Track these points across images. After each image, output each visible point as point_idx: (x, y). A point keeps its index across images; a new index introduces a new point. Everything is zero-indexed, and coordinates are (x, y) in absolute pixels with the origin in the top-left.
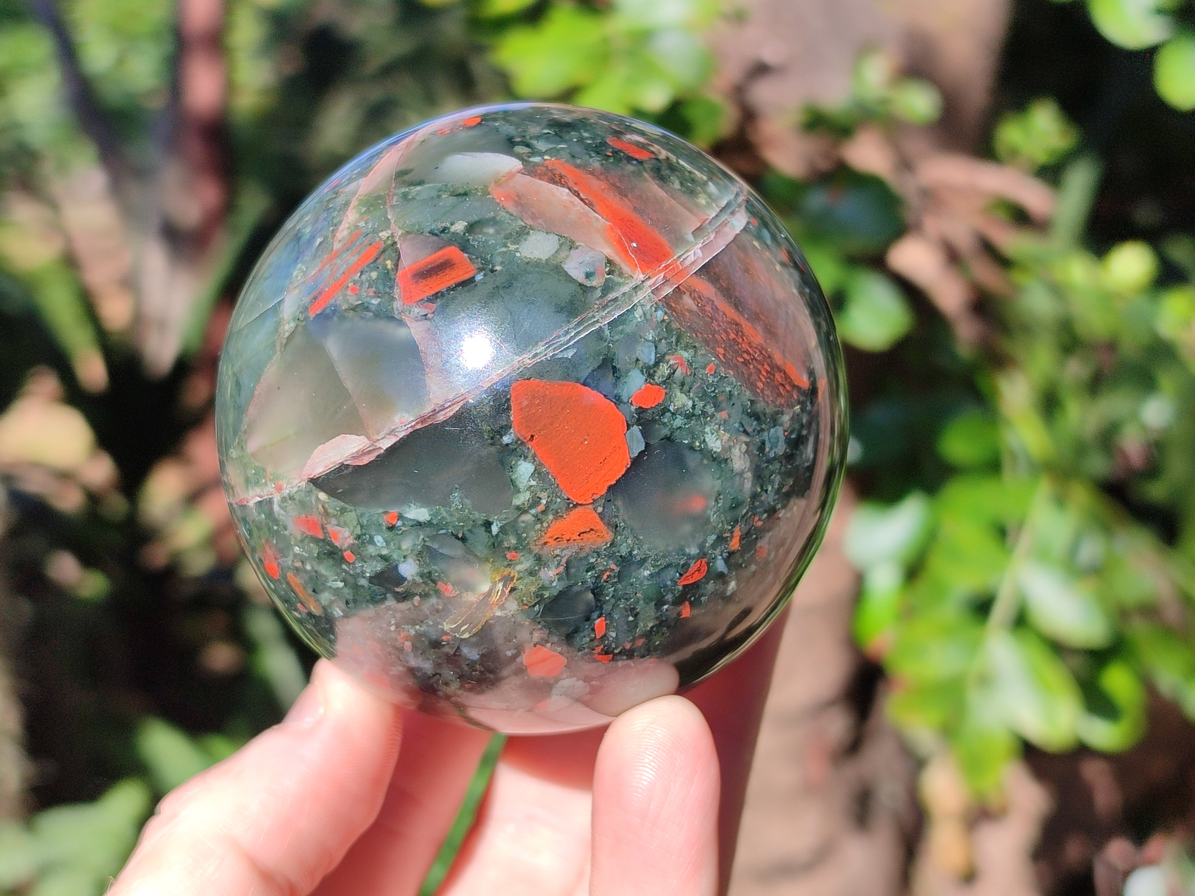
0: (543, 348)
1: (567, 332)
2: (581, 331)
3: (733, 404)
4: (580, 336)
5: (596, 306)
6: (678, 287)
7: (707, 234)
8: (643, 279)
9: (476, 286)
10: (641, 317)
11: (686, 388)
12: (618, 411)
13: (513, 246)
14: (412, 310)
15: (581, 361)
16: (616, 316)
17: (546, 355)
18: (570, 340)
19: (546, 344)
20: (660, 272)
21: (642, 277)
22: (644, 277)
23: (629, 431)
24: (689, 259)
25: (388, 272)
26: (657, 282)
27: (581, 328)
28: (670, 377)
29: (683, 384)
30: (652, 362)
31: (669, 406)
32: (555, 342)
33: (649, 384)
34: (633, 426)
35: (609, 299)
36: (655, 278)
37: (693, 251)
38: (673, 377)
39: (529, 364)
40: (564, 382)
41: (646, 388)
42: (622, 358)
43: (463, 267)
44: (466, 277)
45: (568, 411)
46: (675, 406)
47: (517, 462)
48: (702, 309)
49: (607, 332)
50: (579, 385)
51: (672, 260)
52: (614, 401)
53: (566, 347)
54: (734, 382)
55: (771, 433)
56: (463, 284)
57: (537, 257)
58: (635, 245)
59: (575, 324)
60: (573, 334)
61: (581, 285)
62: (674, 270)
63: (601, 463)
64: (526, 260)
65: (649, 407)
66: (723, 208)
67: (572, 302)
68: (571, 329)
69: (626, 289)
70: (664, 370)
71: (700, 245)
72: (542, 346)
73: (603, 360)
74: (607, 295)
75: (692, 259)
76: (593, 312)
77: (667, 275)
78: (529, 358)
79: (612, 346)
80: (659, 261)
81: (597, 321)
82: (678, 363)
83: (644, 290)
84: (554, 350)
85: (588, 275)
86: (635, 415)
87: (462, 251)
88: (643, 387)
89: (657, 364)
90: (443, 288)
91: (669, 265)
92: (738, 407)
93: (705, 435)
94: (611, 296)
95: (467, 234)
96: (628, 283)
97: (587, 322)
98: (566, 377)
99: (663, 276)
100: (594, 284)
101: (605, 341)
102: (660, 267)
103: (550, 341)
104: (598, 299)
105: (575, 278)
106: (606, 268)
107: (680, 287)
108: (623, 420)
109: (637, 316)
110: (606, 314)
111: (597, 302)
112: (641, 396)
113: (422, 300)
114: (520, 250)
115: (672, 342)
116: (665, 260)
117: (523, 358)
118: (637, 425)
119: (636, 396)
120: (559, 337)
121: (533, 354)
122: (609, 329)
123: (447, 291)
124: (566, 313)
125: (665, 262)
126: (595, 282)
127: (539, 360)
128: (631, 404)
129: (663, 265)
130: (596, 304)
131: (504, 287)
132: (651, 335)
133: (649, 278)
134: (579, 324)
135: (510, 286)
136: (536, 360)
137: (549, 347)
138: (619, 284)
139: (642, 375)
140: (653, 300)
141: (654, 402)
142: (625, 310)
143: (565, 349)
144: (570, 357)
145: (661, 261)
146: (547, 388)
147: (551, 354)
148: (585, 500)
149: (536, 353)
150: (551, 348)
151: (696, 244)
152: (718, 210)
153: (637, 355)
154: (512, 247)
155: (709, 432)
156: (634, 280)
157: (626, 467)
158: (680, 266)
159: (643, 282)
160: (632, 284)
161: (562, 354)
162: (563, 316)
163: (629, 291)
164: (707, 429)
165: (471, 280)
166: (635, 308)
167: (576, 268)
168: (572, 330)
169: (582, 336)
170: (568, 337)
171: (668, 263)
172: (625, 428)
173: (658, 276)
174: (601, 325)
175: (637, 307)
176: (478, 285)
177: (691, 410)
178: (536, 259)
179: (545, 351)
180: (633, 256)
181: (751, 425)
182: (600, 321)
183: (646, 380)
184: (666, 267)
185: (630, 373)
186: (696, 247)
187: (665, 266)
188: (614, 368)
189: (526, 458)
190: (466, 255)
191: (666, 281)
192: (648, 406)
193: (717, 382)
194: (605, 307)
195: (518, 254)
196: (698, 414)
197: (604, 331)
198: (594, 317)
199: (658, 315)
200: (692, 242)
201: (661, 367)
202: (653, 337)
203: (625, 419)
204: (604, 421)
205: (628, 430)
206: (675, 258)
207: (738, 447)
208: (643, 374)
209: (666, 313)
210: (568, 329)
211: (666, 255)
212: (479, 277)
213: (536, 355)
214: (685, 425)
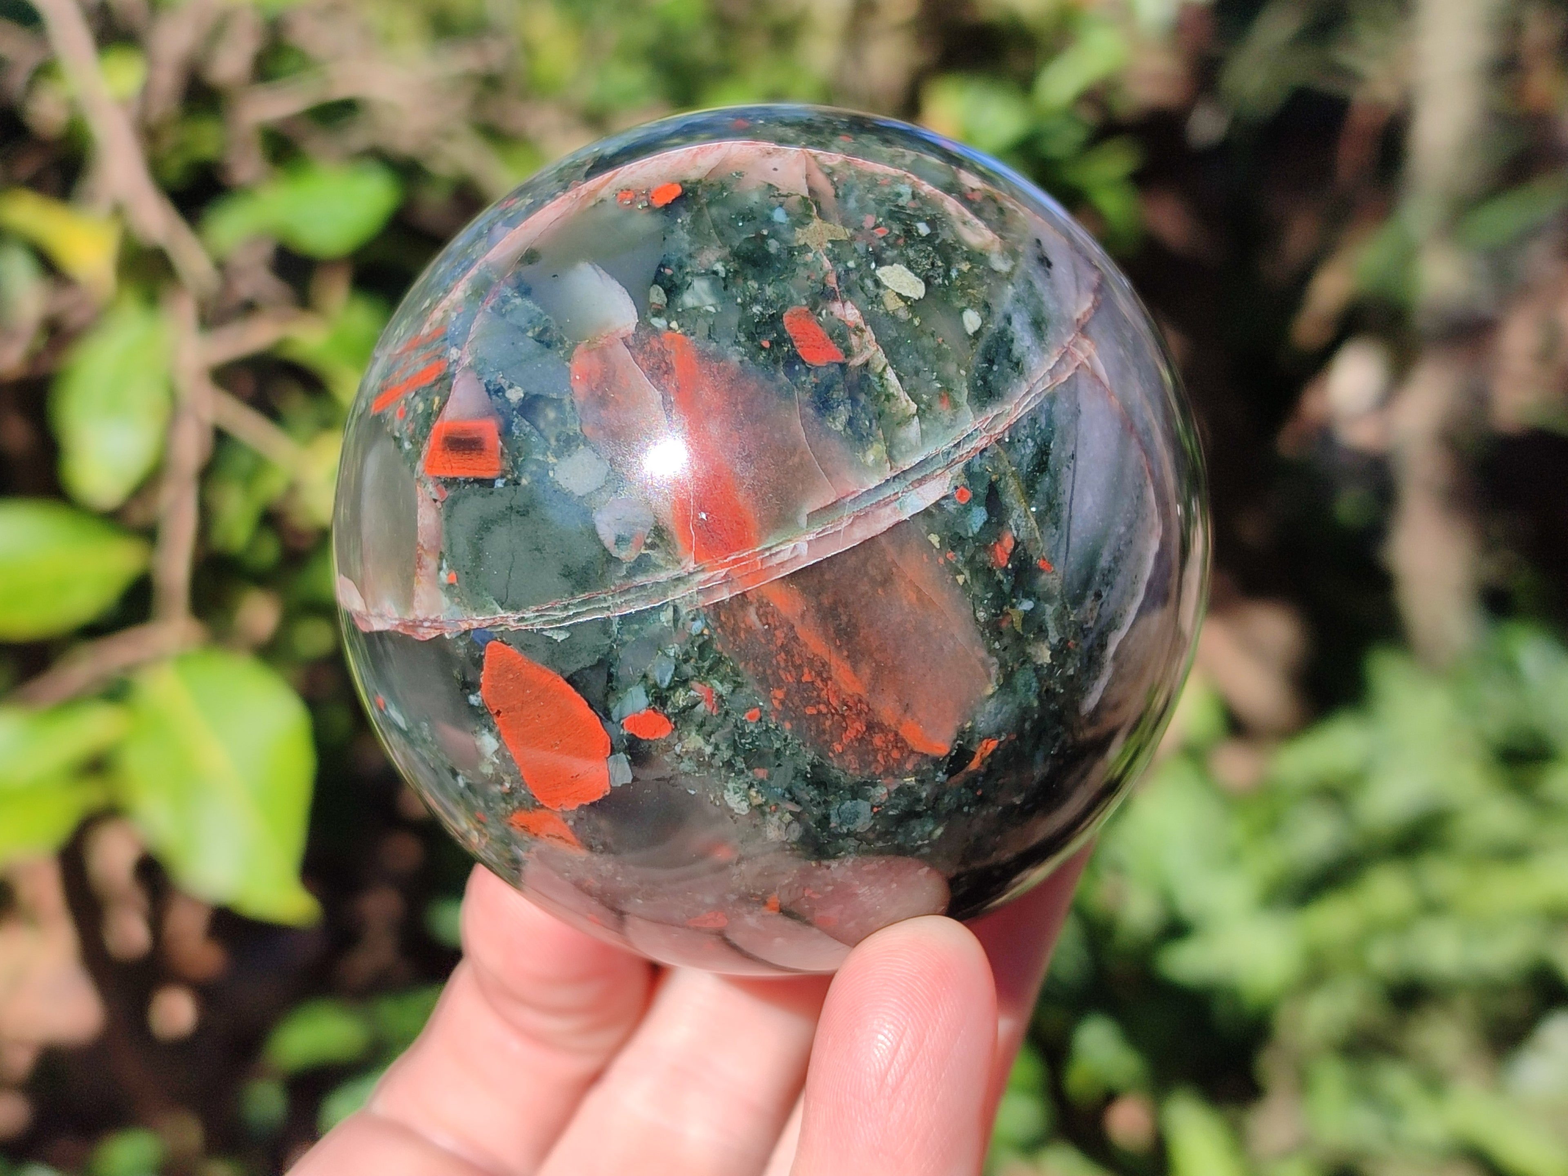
0: (532, 615)
1: (566, 608)
2: (583, 613)
3: (779, 765)
4: (579, 618)
5: (613, 588)
6: (744, 594)
7: (836, 518)
8: (691, 570)
9: (491, 493)
10: (668, 622)
11: (708, 728)
12: (603, 729)
13: (552, 458)
14: (428, 485)
15: (571, 651)
16: (633, 611)
17: (532, 625)
18: (564, 620)
19: (537, 611)
20: (722, 566)
21: (691, 566)
22: (694, 568)
23: (613, 756)
24: (782, 554)
25: (431, 414)
26: (715, 579)
27: (584, 610)
28: (684, 712)
29: (702, 725)
30: (665, 685)
31: (675, 745)
32: (547, 613)
33: (652, 711)
34: (619, 752)
35: (635, 583)
36: (712, 574)
37: (793, 545)
38: (689, 712)
39: (512, 627)
40: (545, 668)
41: (646, 715)
42: (626, 667)
43: (490, 459)
44: (487, 475)
45: (542, 704)
46: (683, 747)
47: (481, 730)
48: (771, 631)
49: (615, 628)
50: (561, 679)
51: (750, 552)
52: (601, 714)
53: (558, 625)
54: (789, 738)
55: (843, 807)
56: (481, 482)
57: (570, 489)
58: (704, 516)
59: (578, 600)
60: (571, 613)
61: (605, 550)
62: (747, 568)
63: (572, 777)
64: (557, 487)
65: (645, 738)
66: (904, 472)
67: (585, 570)
68: (572, 605)
69: (663, 576)
70: (680, 698)
71: (811, 537)
72: (533, 612)
73: (600, 660)
74: (634, 575)
75: (785, 556)
76: (605, 593)
77: (731, 574)
78: (514, 620)
79: (615, 647)
80: (730, 549)
81: (608, 608)
82: (703, 696)
83: (688, 586)
84: (545, 623)
85: (620, 540)
86: (625, 741)
87: (500, 435)
88: (643, 712)
89: (672, 688)
90: (461, 476)
91: (742, 559)
92: (788, 768)
93: (725, 791)
94: (640, 580)
95: (515, 413)
96: (669, 569)
97: (594, 604)
98: (550, 662)
99: (724, 573)
100: (623, 555)
101: (610, 637)
102: (726, 558)
103: (542, 610)
104: (620, 578)
105: (602, 537)
106: (648, 538)
107: (748, 595)
108: (607, 742)
109: (663, 619)
110: (622, 603)
111: (618, 582)
112: (635, 721)
113: (439, 478)
114: (556, 468)
115: (703, 667)
116: (738, 550)
117: (507, 617)
118: (625, 753)
119: (630, 720)
120: (555, 609)
121: (519, 616)
122: (618, 624)
123: (465, 481)
124: (574, 583)
125: (737, 553)
126: (627, 554)
127: (524, 628)
128: (622, 726)
129: (733, 557)
130: (614, 584)
131: (518, 512)
132: (673, 650)
133: (703, 570)
134: (584, 602)
135: (524, 515)
136: (521, 626)
137: (541, 616)
138: (657, 567)
139: (645, 697)
140: (695, 603)
141: (653, 735)
142: (648, 607)
143: (557, 628)
144: (559, 641)
145: (732, 551)
146: (524, 666)
147: (539, 627)
148: (552, 806)
149: (523, 618)
150: (540, 619)
151: (808, 533)
152: (889, 475)
153: (648, 668)
154: (552, 460)
155: (731, 790)
156: (679, 567)
157: (604, 793)
158: (760, 563)
159: (690, 574)
160: (674, 572)
161: (552, 632)
162: (568, 584)
163: (666, 582)
164: (730, 785)
165: (490, 483)
166: (665, 607)
167: (608, 525)
168: (573, 607)
169: (581, 620)
170: (565, 614)
171: (741, 556)
172: (607, 751)
173: (715, 572)
174: (611, 615)
175: (668, 606)
176: (495, 494)
177: (707, 759)
178: (567, 491)
179: (534, 619)
180: (693, 534)
181: (809, 793)
182: (611, 609)
183: (650, 705)
184: (735, 561)
185: (631, 689)
186: (803, 538)
187: (734, 559)
188: (610, 676)
189: (490, 730)
190: (500, 443)
191: (727, 580)
192: (644, 736)
193: (759, 734)
194: (623, 593)
195: (551, 474)
196: (717, 765)
197: (612, 624)
198: (605, 600)
199: (694, 627)
200: (802, 529)
201: (677, 694)
202: (675, 653)
203: (609, 741)
204: (583, 734)
205: (611, 755)
206: (757, 550)
207: (778, 814)
208: (647, 696)
209: (707, 626)
210: (569, 604)
211: (743, 543)
212: (499, 484)
213: (522, 619)
214: (695, 772)
